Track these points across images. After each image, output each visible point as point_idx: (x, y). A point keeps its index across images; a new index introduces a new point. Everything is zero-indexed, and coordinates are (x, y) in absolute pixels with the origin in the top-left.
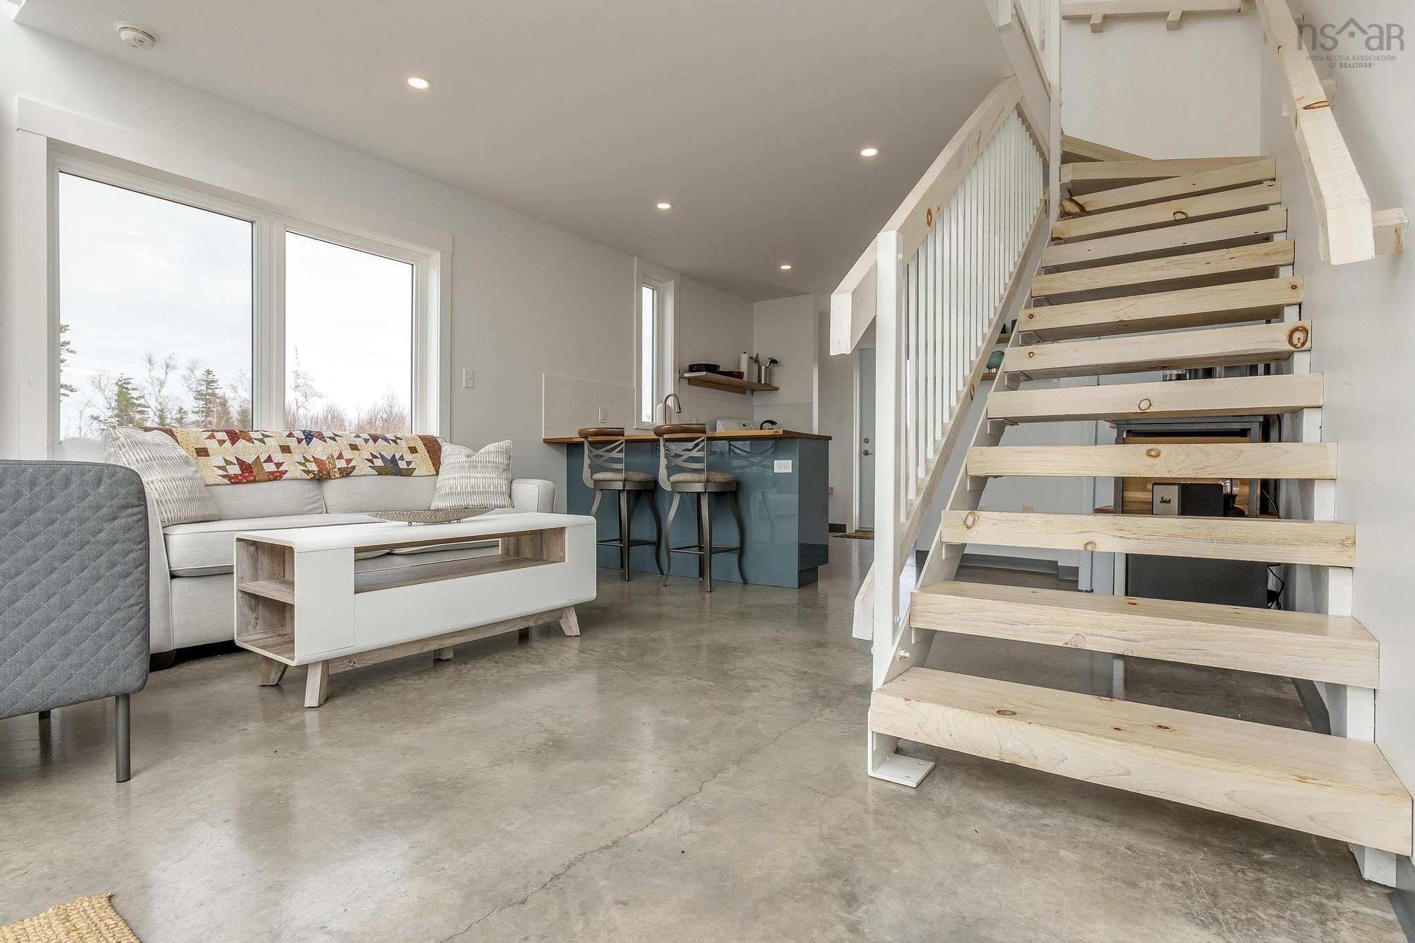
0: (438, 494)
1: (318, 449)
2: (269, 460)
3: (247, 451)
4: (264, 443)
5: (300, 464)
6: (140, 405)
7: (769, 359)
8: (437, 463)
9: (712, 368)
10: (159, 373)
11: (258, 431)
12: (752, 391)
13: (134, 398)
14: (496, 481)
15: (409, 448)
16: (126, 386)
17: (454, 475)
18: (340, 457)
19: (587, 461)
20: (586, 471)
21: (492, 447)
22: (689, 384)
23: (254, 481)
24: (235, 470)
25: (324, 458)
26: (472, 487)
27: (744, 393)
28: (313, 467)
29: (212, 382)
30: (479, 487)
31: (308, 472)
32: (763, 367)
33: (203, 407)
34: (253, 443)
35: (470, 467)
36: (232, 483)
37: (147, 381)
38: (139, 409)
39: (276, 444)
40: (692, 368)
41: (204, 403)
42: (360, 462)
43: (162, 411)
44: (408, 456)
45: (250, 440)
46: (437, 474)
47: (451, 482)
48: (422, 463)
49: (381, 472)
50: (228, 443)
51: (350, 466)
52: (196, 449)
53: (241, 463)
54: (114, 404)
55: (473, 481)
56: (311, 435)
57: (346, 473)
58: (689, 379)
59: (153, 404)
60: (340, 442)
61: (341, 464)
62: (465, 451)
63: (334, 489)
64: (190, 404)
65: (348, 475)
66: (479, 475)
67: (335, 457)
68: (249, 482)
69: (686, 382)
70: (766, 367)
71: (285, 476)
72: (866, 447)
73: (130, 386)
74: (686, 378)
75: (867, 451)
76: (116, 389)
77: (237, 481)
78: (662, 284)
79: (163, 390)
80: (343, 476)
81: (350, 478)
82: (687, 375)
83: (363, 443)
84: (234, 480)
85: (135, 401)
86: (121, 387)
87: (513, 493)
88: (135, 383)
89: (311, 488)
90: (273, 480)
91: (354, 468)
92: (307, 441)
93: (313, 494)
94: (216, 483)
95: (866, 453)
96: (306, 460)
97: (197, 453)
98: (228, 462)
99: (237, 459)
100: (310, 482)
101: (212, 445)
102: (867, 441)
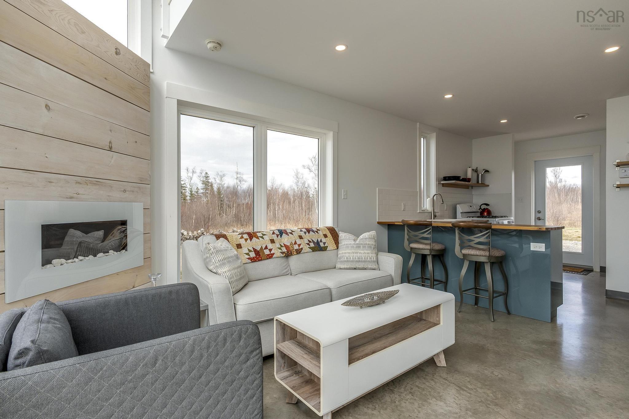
0: (339, 260)
1: (286, 240)
2: (266, 248)
3: (257, 244)
4: (263, 239)
5: (279, 248)
6: (184, 187)
7: (484, 170)
8: (337, 242)
9: (457, 178)
10: (190, 174)
11: (260, 232)
12: (472, 187)
13: (182, 184)
14: (370, 255)
15: (324, 235)
17: (349, 251)
18: (295, 243)
19: (406, 237)
20: (406, 242)
21: (366, 235)
22: (443, 186)
23: (261, 260)
24: (253, 255)
25: (289, 244)
26: (359, 258)
27: (468, 188)
28: (284, 250)
29: (208, 177)
30: (362, 258)
31: (283, 253)
32: (480, 174)
33: (205, 187)
34: (259, 239)
35: (356, 247)
36: (252, 262)
37: (186, 178)
38: (184, 188)
39: (268, 239)
40: (445, 179)
42: (303, 244)
43: (191, 189)
44: (324, 240)
45: (257, 238)
46: (338, 248)
47: (347, 255)
48: (329, 242)
49: (314, 250)
50: (249, 240)
51: (300, 247)
52: (236, 244)
53: (255, 250)
55: (359, 255)
56: (282, 232)
57: (299, 252)
58: (443, 185)
59: (188, 186)
60: (294, 235)
61: (296, 247)
62: (352, 237)
63: (294, 260)
64: (200, 186)
65: (300, 253)
66: (362, 252)
67: (293, 243)
68: (259, 260)
69: (441, 185)
70: (482, 175)
71: (274, 256)
72: (539, 215)
74: (441, 183)
75: (539, 218)
77: (254, 260)
78: (428, 135)
79: (192, 181)
80: (297, 254)
81: (300, 254)
82: (442, 182)
83: (304, 234)
84: (253, 260)
85: (183, 185)
87: (379, 261)
89: (284, 260)
90: (269, 259)
91: (302, 249)
92: (280, 236)
93: (285, 265)
94: (246, 262)
95: (539, 219)
96: (281, 246)
97: (237, 247)
98: (250, 251)
99: (254, 249)
100: (284, 258)
101: (242, 242)
102: (539, 212)
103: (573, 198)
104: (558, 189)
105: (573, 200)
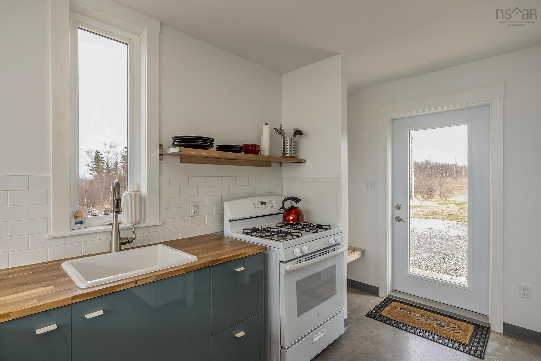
6: (102, 160)
7: (294, 130)
10: (108, 149)
12: (281, 163)
13: (101, 158)
16: (98, 153)
22: (181, 162)
27: (270, 166)
32: (288, 139)
33: (124, 161)
37: (104, 152)
38: (101, 162)
41: (124, 159)
43: (108, 162)
54: (93, 160)
59: (106, 160)
70: (291, 139)
72: (399, 213)
73: (99, 154)
75: (399, 217)
76: (95, 154)
79: (109, 155)
86: (97, 154)
88: (101, 152)
95: (399, 219)
102: (399, 207)
103: (442, 173)
104: (431, 165)
105: (442, 174)
